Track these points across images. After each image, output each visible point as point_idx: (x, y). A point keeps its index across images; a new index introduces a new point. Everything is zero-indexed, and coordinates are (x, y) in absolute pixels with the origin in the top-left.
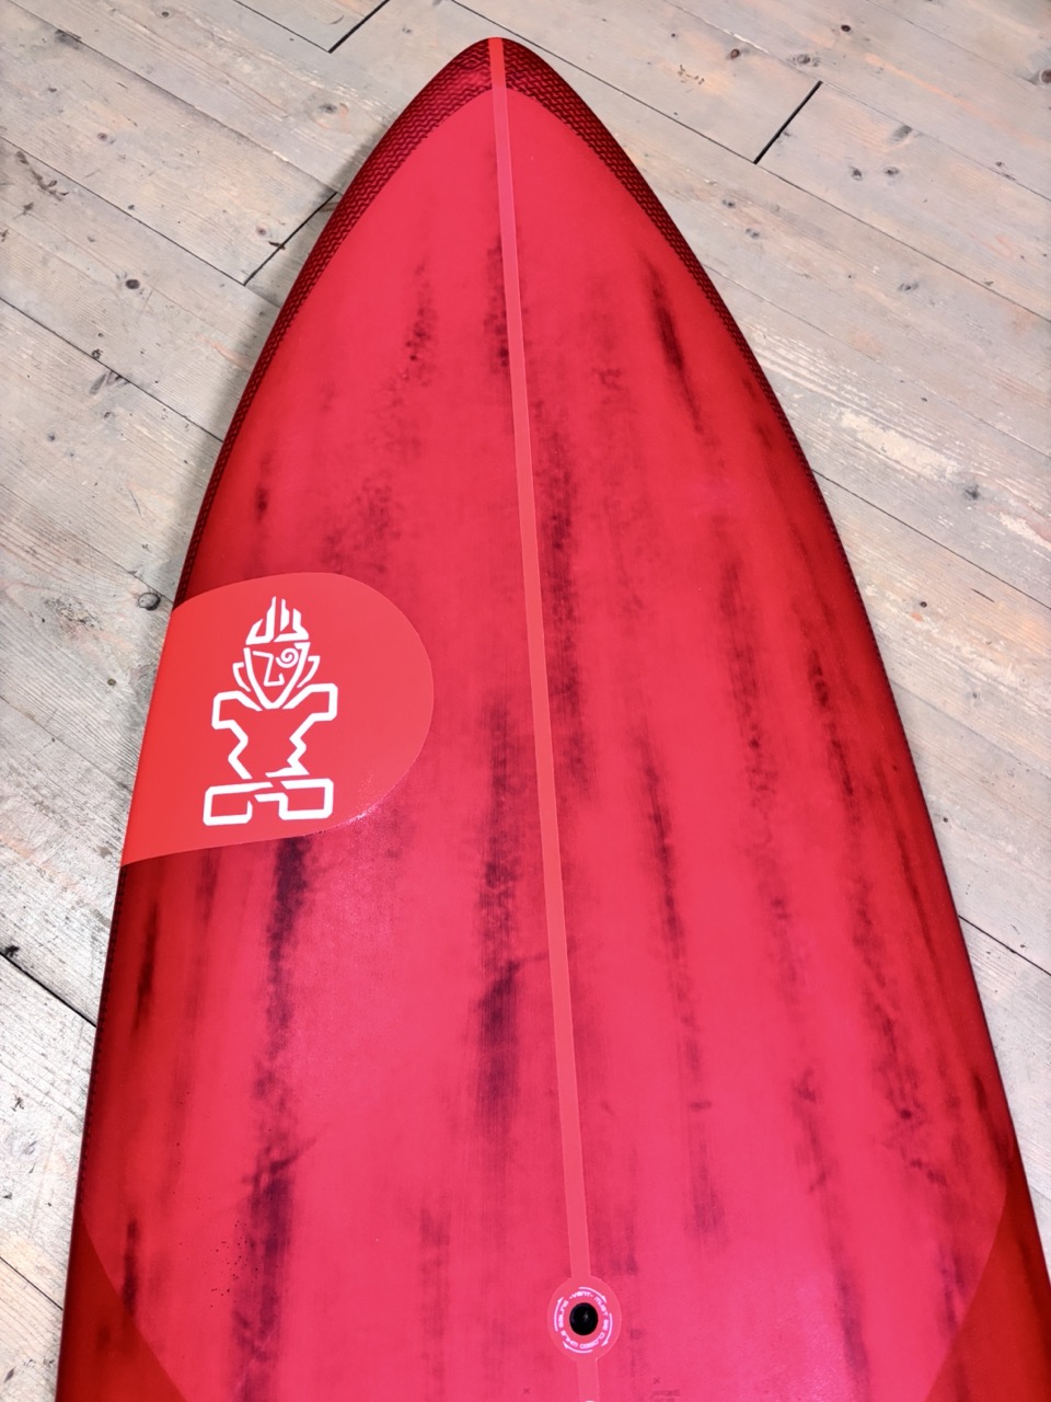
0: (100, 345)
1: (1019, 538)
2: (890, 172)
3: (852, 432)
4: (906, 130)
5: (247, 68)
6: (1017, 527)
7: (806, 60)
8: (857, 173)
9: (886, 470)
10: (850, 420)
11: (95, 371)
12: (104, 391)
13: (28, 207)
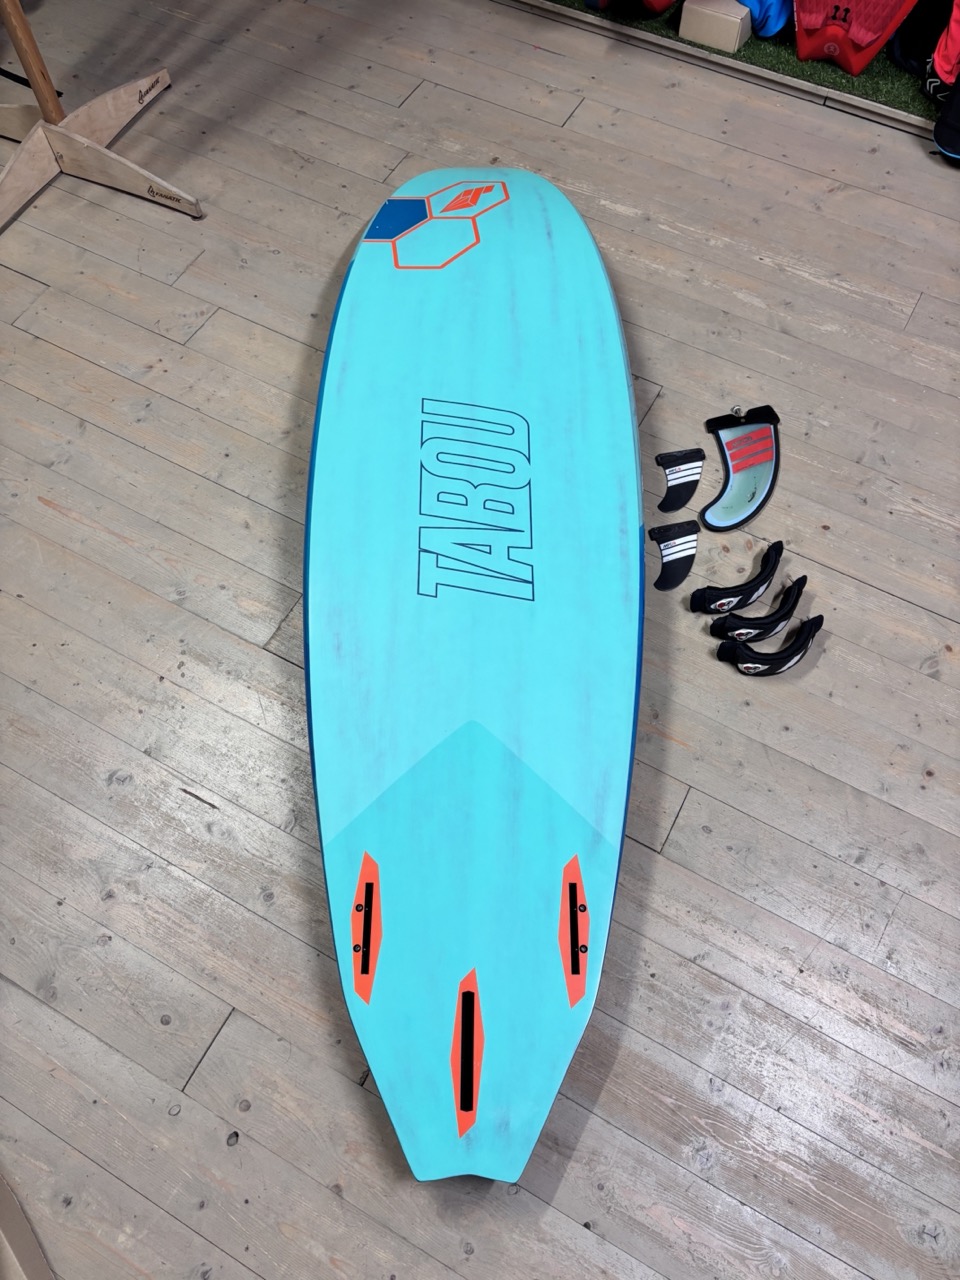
0: (337, 205)
1: (663, 230)
2: (613, 125)
3: (604, 206)
4: (618, 110)
5: (370, 116)
6: (663, 227)
7: (578, 91)
8: (600, 126)
9: (617, 215)
10: (603, 202)
11: (337, 213)
12: (342, 218)
13: (302, 167)
